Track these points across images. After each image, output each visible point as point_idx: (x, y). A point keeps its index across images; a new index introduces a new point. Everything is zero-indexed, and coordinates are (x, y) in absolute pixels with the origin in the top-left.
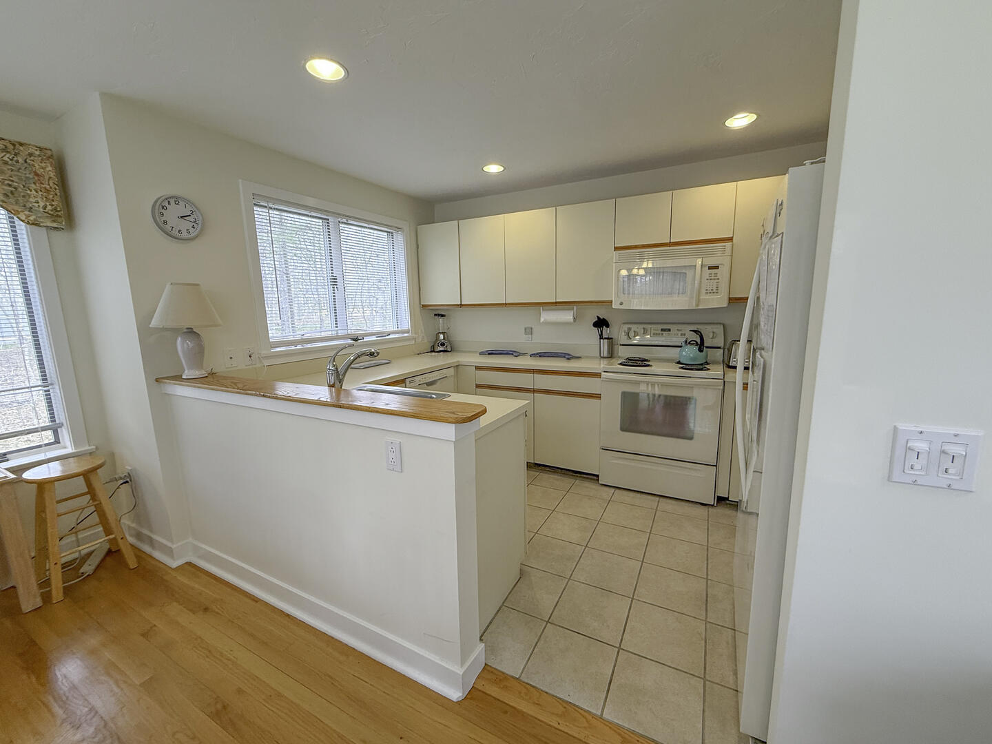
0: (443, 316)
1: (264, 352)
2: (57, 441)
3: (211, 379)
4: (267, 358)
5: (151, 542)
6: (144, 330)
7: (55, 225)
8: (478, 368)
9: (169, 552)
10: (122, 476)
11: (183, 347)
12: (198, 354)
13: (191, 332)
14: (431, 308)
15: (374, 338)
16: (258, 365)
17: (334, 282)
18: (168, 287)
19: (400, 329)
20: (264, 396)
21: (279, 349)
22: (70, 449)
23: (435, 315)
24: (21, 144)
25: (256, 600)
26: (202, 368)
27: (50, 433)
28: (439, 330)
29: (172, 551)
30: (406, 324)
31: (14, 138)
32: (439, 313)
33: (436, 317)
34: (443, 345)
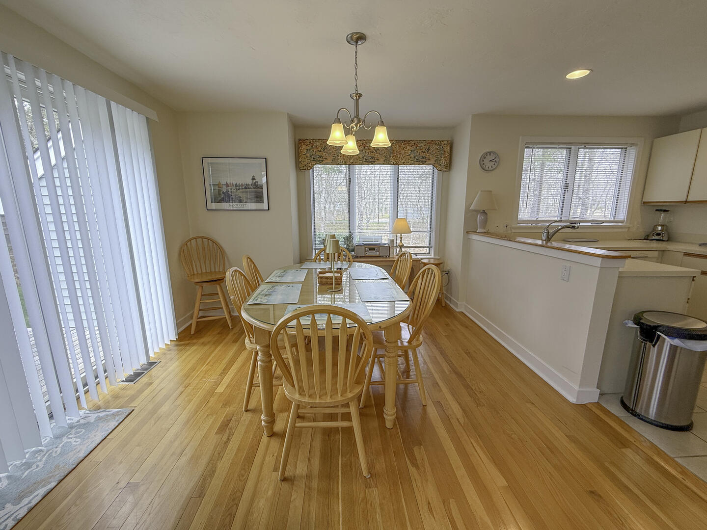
0: (665, 211)
1: (513, 226)
2: (429, 253)
3: (487, 234)
4: (514, 228)
5: (450, 300)
6: (468, 211)
7: (446, 170)
8: (686, 254)
9: (456, 305)
10: (446, 270)
11: (479, 218)
12: (485, 223)
13: (484, 212)
14: (652, 204)
15: (589, 224)
16: (509, 232)
17: (566, 187)
18: (479, 193)
19: (616, 219)
20: (509, 240)
21: (522, 225)
22: (432, 257)
23: (657, 210)
24: (442, 141)
25: (486, 332)
26: (485, 228)
27: (428, 249)
28: (659, 223)
29: (457, 305)
30: (622, 216)
31: (441, 140)
32: (662, 209)
33: (657, 212)
34: (658, 234)
